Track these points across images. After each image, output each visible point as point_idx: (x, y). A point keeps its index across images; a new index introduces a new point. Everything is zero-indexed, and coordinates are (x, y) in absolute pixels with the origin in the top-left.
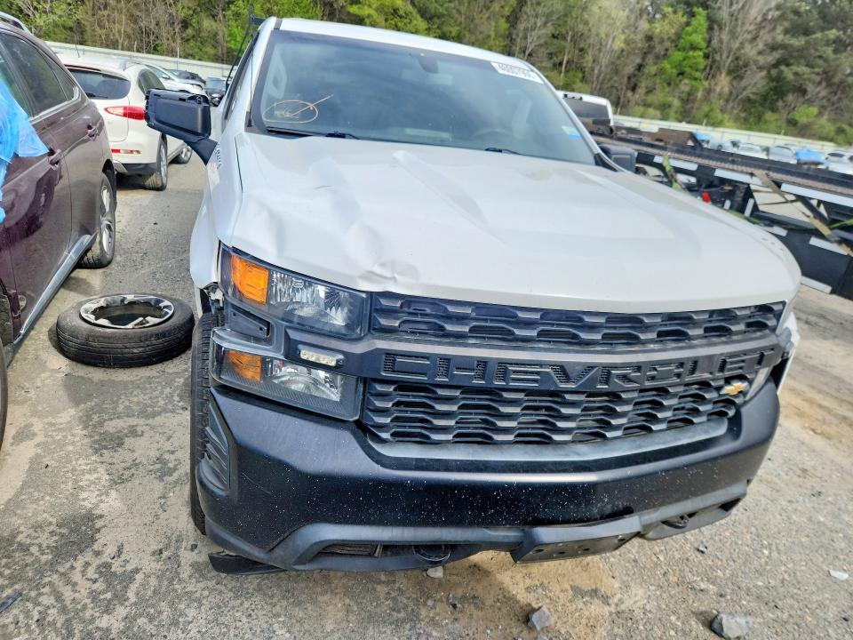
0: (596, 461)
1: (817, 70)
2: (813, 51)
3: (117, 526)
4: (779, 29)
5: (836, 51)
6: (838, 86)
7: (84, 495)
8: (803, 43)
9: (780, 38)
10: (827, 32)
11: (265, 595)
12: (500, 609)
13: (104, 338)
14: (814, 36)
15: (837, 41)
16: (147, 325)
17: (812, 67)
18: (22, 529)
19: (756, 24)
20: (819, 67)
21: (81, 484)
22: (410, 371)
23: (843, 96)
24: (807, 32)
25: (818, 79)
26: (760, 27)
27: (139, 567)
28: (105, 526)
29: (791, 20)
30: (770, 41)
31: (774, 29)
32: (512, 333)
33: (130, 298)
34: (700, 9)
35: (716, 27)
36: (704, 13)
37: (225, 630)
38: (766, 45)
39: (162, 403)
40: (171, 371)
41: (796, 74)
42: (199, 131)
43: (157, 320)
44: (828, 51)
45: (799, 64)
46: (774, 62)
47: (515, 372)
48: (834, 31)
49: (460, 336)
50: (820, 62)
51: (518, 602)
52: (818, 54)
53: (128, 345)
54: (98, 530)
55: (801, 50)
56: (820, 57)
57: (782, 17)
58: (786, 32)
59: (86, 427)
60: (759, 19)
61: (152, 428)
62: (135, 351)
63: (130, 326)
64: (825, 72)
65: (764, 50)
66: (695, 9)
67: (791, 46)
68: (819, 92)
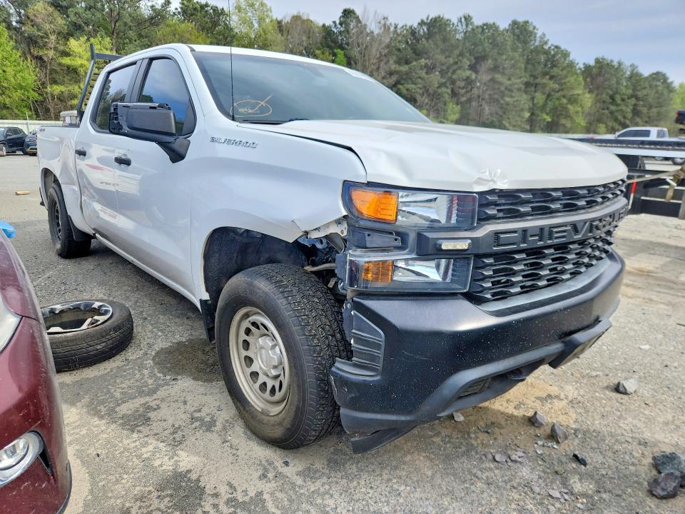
0: (583, 287)
1: (420, 86)
2: (414, 74)
3: (209, 473)
4: (391, 62)
5: (427, 73)
6: (433, 95)
7: (157, 463)
8: (407, 68)
9: (394, 67)
10: (420, 61)
11: (368, 472)
12: (512, 424)
13: (68, 341)
14: (412, 64)
15: (426, 66)
16: (99, 323)
17: (415, 84)
18: (128, 505)
19: (377, 59)
20: (421, 84)
21: (145, 456)
22: (507, 243)
23: (437, 101)
24: (407, 62)
25: (421, 91)
26: (380, 60)
27: (259, 491)
28: (200, 476)
29: (397, 55)
30: (388, 69)
31: (388, 61)
32: (549, 208)
33: (58, 307)
34: (339, 50)
35: (352, 62)
36: (342, 52)
37: (364, 502)
38: (386, 72)
39: (150, 382)
40: (134, 357)
41: (407, 90)
42: (174, 132)
43: (106, 317)
44: (423, 73)
45: (408, 83)
46: (394, 83)
47: (557, 232)
48: (423, 60)
49: (527, 214)
50: (420, 80)
51: (518, 417)
52: (418, 76)
53: (92, 343)
54: (198, 480)
55: (407, 74)
56: (420, 77)
57: (390, 53)
58: (396, 62)
59: (102, 417)
60: (378, 55)
61: (163, 400)
62: (99, 347)
63: (84, 326)
64: (425, 87)
65: (385, 76)
66: (335, 51)
67: (400, 71)
68: (424, 100)
